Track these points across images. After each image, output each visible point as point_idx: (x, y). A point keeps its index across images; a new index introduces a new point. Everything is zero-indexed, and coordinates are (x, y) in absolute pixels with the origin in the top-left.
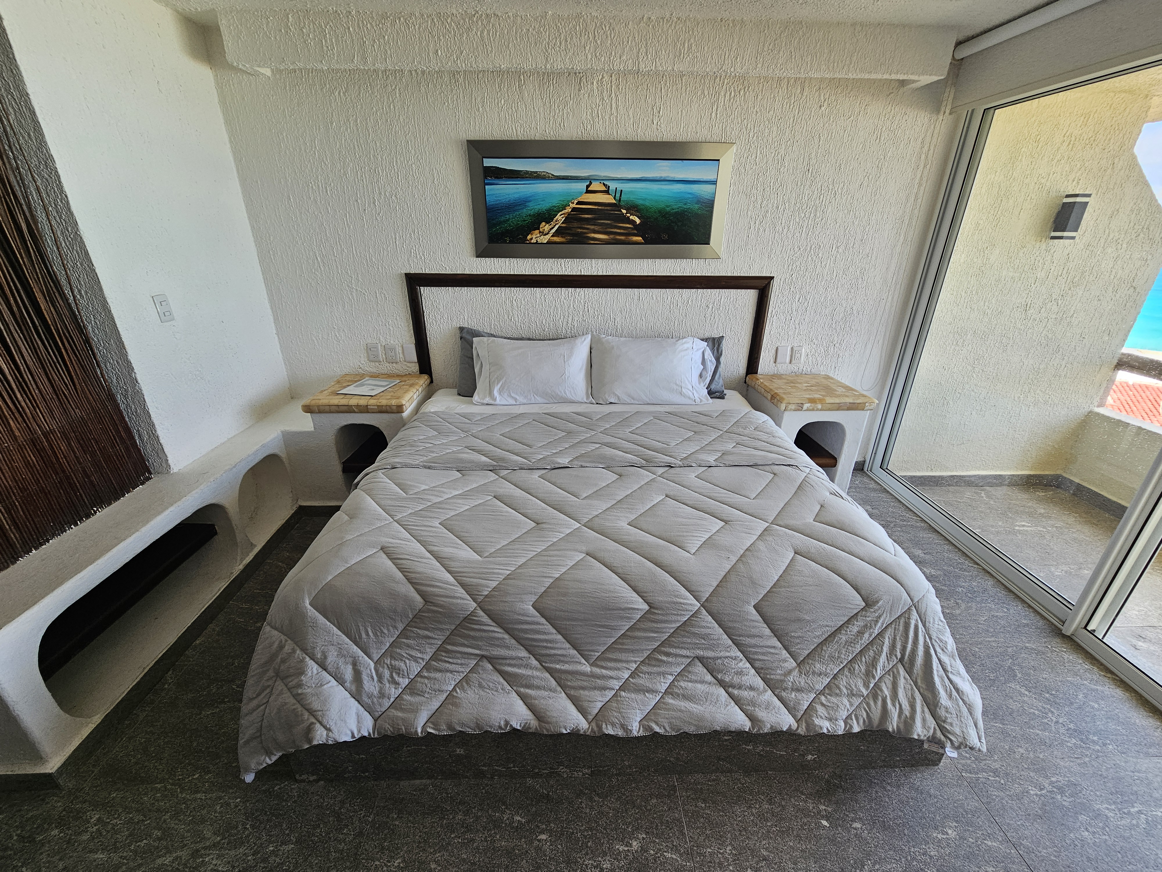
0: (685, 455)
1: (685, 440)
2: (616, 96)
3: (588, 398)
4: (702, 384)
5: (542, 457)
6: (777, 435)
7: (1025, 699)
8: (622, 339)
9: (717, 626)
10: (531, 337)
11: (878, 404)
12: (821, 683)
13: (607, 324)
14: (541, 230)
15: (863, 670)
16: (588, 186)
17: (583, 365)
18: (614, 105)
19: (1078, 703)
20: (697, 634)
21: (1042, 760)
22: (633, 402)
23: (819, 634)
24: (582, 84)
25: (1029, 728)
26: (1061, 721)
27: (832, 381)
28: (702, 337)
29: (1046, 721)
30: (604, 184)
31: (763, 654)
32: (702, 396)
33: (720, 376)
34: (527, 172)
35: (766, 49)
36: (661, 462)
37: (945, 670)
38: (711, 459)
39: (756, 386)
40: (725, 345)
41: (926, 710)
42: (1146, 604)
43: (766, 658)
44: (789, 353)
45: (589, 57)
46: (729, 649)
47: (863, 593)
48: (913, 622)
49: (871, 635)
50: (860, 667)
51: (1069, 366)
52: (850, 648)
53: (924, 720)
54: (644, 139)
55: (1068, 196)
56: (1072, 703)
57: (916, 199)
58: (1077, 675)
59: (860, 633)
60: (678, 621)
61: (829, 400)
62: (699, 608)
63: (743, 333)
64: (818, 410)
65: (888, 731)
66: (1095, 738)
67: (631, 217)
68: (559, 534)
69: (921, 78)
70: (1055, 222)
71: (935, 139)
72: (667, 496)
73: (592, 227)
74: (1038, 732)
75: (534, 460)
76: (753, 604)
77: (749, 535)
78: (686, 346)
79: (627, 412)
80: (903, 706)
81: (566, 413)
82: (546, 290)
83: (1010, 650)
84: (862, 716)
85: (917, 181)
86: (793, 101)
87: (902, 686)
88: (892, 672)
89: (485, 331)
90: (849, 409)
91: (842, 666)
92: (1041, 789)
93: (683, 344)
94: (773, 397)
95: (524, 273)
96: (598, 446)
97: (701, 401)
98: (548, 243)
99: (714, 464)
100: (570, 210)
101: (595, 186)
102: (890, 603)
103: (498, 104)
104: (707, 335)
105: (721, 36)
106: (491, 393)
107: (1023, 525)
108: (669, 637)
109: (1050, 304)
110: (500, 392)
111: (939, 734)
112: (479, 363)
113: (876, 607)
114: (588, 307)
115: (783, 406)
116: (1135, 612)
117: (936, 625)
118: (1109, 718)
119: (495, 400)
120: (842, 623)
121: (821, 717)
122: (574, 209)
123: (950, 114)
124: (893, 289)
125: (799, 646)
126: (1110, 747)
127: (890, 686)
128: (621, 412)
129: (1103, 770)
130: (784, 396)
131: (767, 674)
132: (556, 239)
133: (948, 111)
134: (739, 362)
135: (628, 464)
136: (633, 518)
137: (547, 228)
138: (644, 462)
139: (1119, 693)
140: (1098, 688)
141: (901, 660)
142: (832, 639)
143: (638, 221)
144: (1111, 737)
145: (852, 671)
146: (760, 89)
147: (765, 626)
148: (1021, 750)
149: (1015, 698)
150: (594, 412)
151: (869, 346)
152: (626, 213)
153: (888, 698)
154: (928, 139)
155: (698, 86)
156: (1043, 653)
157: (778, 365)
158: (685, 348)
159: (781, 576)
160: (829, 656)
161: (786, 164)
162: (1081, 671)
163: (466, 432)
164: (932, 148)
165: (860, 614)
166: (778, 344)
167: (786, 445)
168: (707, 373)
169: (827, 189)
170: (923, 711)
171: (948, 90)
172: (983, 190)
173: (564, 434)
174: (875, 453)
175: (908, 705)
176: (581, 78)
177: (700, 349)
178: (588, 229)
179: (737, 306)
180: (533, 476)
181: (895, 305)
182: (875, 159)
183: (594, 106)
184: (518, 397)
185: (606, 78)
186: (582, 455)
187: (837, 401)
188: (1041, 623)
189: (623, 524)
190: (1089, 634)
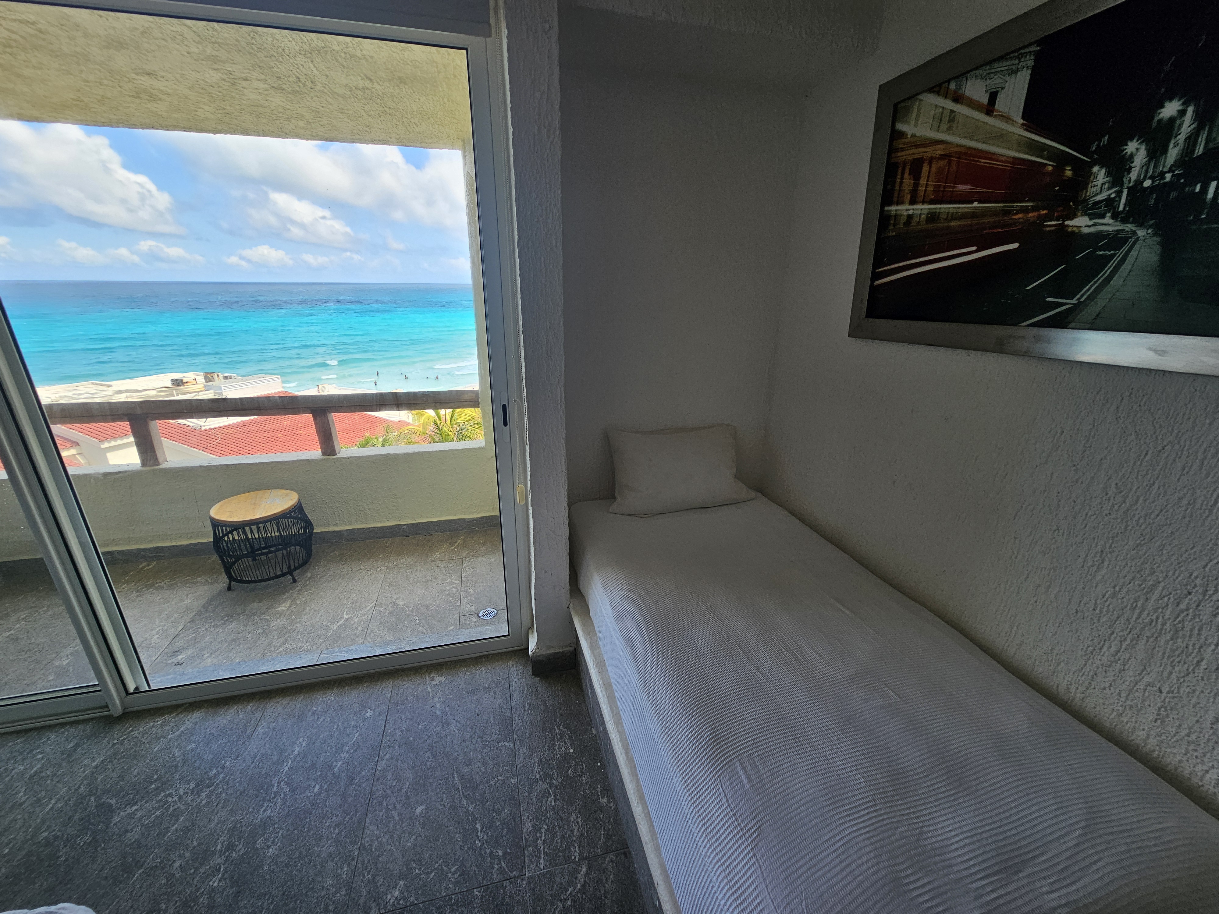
7: (139, 814)
19: (179, 760)
21: (199, 845)
25: (165, 836)
26: (182, 793)
29: (172, 809)
42: (157, 623)
56: (176, 767)
58: (159, 739)
66: (214, 771)
74: (174, 827)
92: (219, 870)
116: (155, 637)
118: (208, 743)
126: (228, 764)
129: (239, 788)
139: (197, 715)
140: (182, 729)
144: (221, 756)
148: (177, 864)
149: (129, 827)
156: (116, 754)
162: (159, 731)
188: (88, 728)
190: (138, 695)
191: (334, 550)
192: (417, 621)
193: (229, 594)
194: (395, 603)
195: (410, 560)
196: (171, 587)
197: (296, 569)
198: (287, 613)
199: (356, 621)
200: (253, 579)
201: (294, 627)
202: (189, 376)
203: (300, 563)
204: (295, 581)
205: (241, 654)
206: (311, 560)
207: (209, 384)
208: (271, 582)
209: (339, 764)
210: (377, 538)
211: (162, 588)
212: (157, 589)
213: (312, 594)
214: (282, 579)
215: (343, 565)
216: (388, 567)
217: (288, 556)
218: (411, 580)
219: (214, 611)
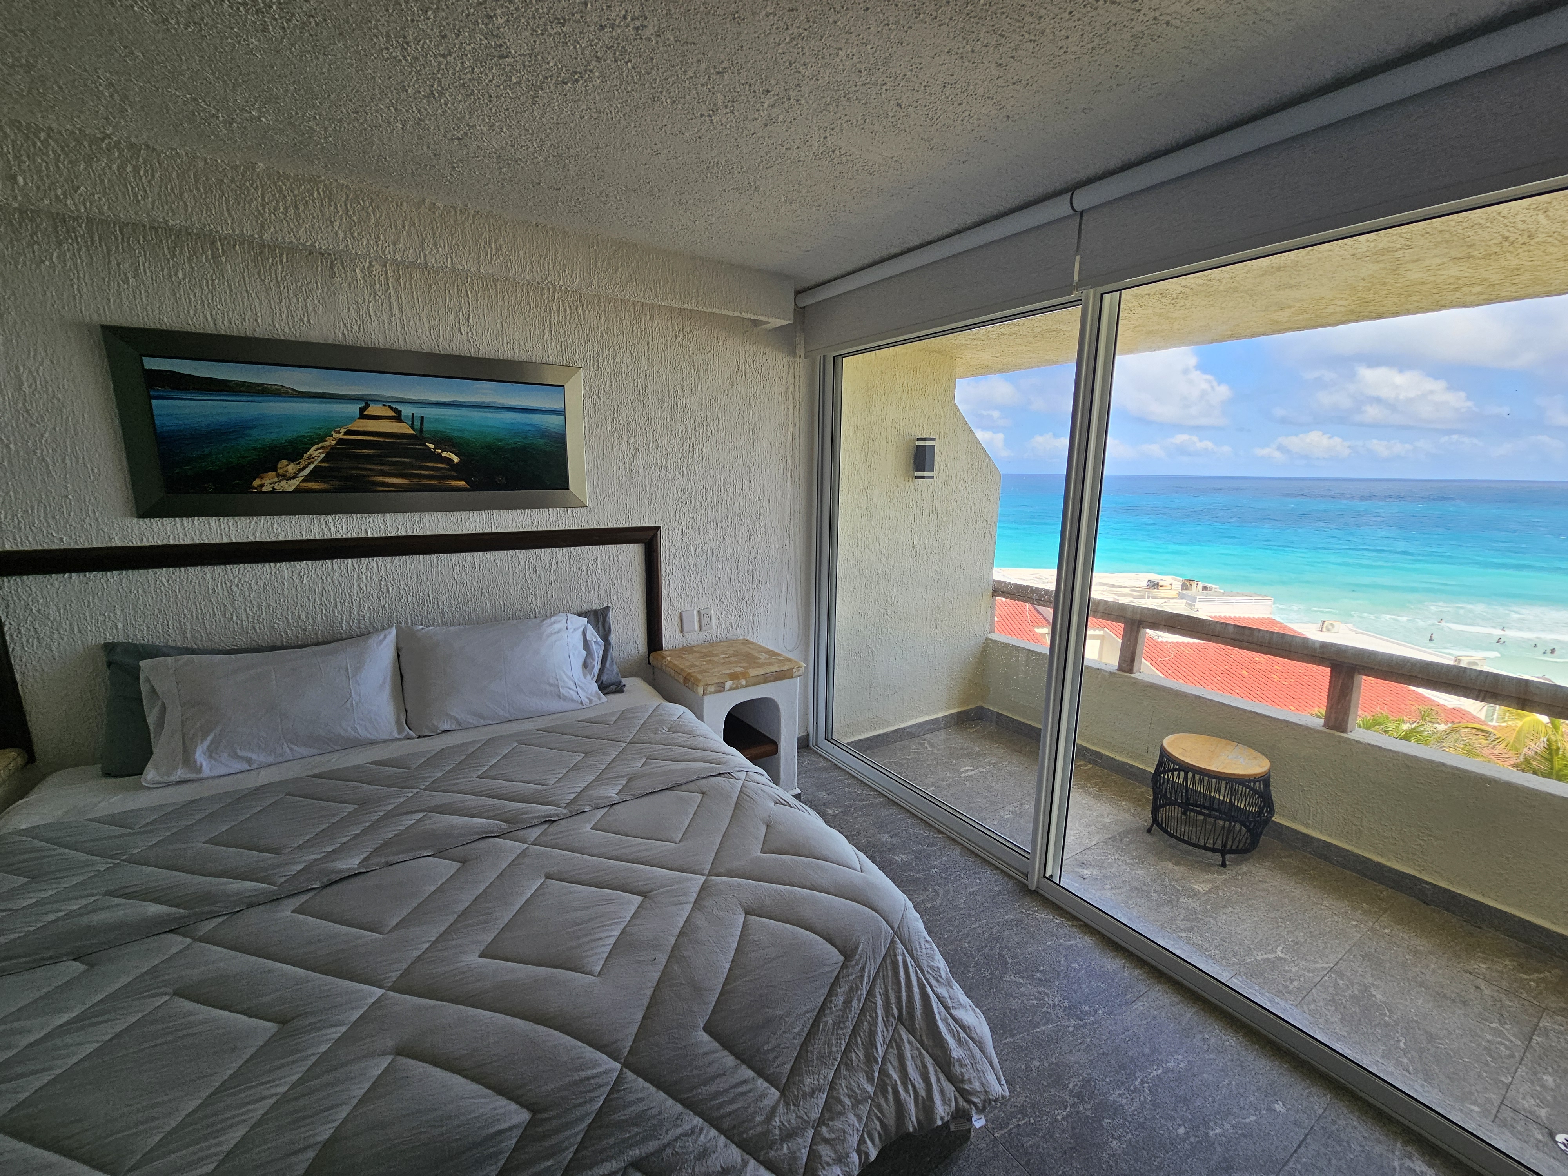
0: (572, 796)
1: (572, 769)
2: (397, 293)
3: (400, 731)
4: (589, 677)
5: (300, 867)
6: (698, 732)
7: (1022, 989)
8: (452, 628)
9: (653, 1089)
10: (279, 644)
11: (807, 668)
12: (815, 1108)
13: (425, 609)
14: (280, 471)
15: (862, 1057)
16: (362, 410)
17: (385, 679)
18: (395, 304)
19: (1062, 970)
20: (623, 1121)
21: (1056, 1065)
22: (482, 722)
23: (799, 1028)
24: (336, 270)
25: (1034, 1028)
26: (1057, 1003)
27: (751, 646)
28: (579, 610)
30: (390, 407)
31: (732, 1101)
32: (591, 694)
33: (612, 660)
34: (242, 384)
35: (599, 265)
36: (533, 818)
37: (946, 1008)
38: (612, 792)
39: (664, 667)
40: (614, 619)
41: (941, 1076)
42: (1076, 825)
43: (735, 1106)
44: (696, 618)
45: (341, 235)
46: (679, 1121)
47: (838, 942)
48: (900, 958)
49: (859, 1000)
50: (858, 1055)
51: (959, 597)
52: (840, 1032)
53: (942, 1092)
54: (449, 351)
55: (919, 440)
56: (1059, 974)
57: (794, 439)
58: (1053, 936)
59: (847, 1002)
60: (588, 1115)
61: (753, 672)
62: (621, 1072)
63: (634, 600)
64: (742, 687)
65: (909, 1134)
67: (444, 454)
68: (334, 1030)
69: (770, 320)
70: (915, 463)
71: (797, 381)
72: (548, 877)
73: (379, 467)
74: (1043, 1028)
75: (283, 880)
76: (702, 1026)
77: (680, 907)
78: (556, 627)
79: (473, 742)
80: (917, 1086)
81: (358, 767)
82: (301, 566)
83: (994, 931)
84: (876, 1129)
85: (790, 421)
86: (643, 328)
87: (909, 1055)
88: (895, 1042)
89: (171, 644)
90: (776, 679)
91: (837, 1063)
93: (552, 624)
94: (686, 680)
95: (251, 539)
96: (421, 815)
97: (591, 701)
98: (297, 491)
99: (616, 799)
100: (334, 442)
101: (373, 410)
102: (871, 944)
103: (171, 277)
104: (586, 607)
105: (539, 242)
106: (188, 760)
107: (967, 769)
108: (577, 1151)
109: (930, 540)
110: (211, 753)
111: (962, 1103)
112: (158, 705)
113: (857, 957)
114: (386, 585)
115: (700, 690)
117: (924, 951)
118: (1090, 976)
119: (199, 770)
120: (823, 998)
121: (828, 1164)
122: (340, 441)
123: (805, 358)
124: (792, 533)
125: (777, 1063)
126: (1100, 1012)
127: (896, 1063)
128: (462, 745)
130: (699, 676)
131: (742, 1133)
132: (311, 485)
133: (803, 355)
134: (635, 637)
135: (477, 837)
136: (490, 939)
137: (291, 468)
138: (504, 825)
140: (1072, 942)
141: (900, 1019)
142: (816, 1028)
143: (456, 459)
145: (849, 1067)
146: (602, 309)
147: (726, 1053)
148: (1036, 1063)
149: (1014, 994)
150: (413, 754)
151: (783, 599)
152: (434, 449)
153: (899, 1083)
154: (791, 380)
155: (519, 295)
156: (1021, 921)
157: (686, 635)
158: (556, 630)
159: (733, 961)
160: (817, 1058)
161: (650, 396)
162: (1055, 928)
163: (112, 857)
164: (797, 388)
165: (841, 976)
166: (681, 608)
167: (712, 744)
168: (594, 660)
169: (701, 426)
170: (938, 1081)
171: (798, 335)
172: (851, 433)
173: (351, 808)
174: (816, 723)
175: (921, 1081)
176: (332, 262)
177: (579, 628)
178: (370, 470)
179: (620, 565)
180: (281, 915)
181: (798, 550)
182: (745, 397)
183: (360, 301)
184: (254, 756)
185: (377, 266)
186: (387, 844)
187: (761, 671)
188: (1010, 884)
189: (472, 960)
190: (1049, 882)
191: (1290, 856)
192: (1402, 1045)
193: (1147, 836)
194: (1366, 989)
195: (1421, 943)
196: (1097, 797)
197: (1231, 852)
198: (1203, 898)
199: (1294, 970)
200: (1178, 835)
201: (1206, 920)
202: (1166, 580)
203: (1240, 847)
204: (1224, 865)
205: (1140, 909)
206: (1253, 852)
207: (1184, 592)
208: (1196, 850)
209: (1218, 1131)
210: (1365, 876)
211: (1090, 794)
212: (1085, 791)
213: (1242, 895)
214: (1210, 854)
215: (1296, 883)
216: (1372, 929)
217: (1229, 831)
218: (1410, 975)
219: (1127, 845)
